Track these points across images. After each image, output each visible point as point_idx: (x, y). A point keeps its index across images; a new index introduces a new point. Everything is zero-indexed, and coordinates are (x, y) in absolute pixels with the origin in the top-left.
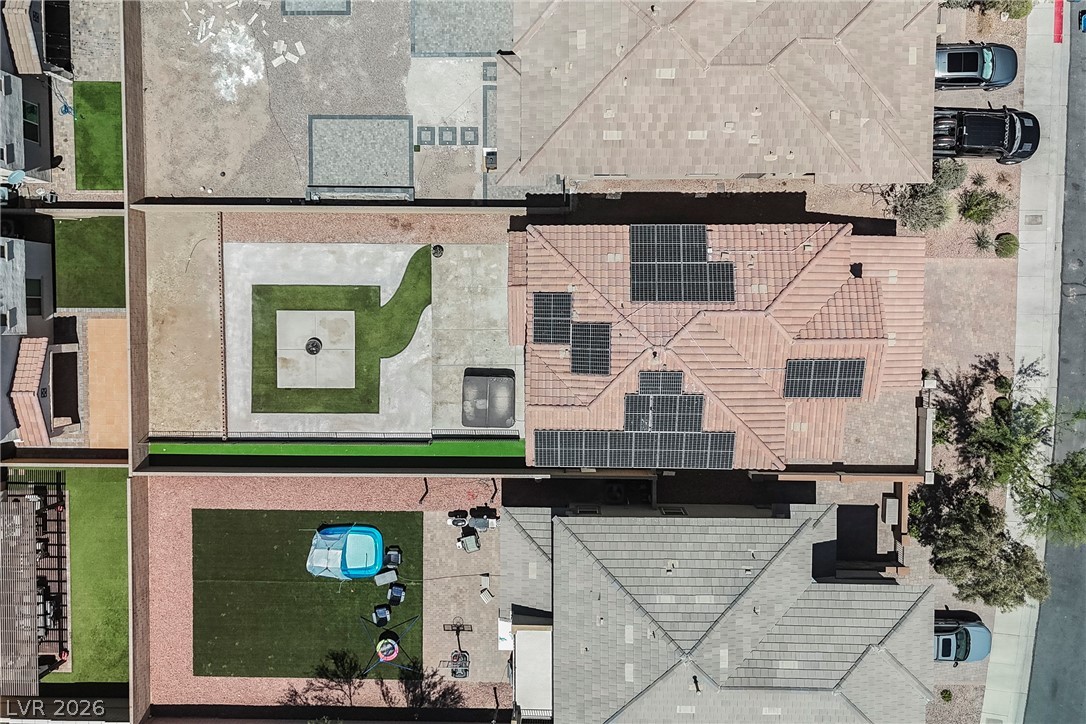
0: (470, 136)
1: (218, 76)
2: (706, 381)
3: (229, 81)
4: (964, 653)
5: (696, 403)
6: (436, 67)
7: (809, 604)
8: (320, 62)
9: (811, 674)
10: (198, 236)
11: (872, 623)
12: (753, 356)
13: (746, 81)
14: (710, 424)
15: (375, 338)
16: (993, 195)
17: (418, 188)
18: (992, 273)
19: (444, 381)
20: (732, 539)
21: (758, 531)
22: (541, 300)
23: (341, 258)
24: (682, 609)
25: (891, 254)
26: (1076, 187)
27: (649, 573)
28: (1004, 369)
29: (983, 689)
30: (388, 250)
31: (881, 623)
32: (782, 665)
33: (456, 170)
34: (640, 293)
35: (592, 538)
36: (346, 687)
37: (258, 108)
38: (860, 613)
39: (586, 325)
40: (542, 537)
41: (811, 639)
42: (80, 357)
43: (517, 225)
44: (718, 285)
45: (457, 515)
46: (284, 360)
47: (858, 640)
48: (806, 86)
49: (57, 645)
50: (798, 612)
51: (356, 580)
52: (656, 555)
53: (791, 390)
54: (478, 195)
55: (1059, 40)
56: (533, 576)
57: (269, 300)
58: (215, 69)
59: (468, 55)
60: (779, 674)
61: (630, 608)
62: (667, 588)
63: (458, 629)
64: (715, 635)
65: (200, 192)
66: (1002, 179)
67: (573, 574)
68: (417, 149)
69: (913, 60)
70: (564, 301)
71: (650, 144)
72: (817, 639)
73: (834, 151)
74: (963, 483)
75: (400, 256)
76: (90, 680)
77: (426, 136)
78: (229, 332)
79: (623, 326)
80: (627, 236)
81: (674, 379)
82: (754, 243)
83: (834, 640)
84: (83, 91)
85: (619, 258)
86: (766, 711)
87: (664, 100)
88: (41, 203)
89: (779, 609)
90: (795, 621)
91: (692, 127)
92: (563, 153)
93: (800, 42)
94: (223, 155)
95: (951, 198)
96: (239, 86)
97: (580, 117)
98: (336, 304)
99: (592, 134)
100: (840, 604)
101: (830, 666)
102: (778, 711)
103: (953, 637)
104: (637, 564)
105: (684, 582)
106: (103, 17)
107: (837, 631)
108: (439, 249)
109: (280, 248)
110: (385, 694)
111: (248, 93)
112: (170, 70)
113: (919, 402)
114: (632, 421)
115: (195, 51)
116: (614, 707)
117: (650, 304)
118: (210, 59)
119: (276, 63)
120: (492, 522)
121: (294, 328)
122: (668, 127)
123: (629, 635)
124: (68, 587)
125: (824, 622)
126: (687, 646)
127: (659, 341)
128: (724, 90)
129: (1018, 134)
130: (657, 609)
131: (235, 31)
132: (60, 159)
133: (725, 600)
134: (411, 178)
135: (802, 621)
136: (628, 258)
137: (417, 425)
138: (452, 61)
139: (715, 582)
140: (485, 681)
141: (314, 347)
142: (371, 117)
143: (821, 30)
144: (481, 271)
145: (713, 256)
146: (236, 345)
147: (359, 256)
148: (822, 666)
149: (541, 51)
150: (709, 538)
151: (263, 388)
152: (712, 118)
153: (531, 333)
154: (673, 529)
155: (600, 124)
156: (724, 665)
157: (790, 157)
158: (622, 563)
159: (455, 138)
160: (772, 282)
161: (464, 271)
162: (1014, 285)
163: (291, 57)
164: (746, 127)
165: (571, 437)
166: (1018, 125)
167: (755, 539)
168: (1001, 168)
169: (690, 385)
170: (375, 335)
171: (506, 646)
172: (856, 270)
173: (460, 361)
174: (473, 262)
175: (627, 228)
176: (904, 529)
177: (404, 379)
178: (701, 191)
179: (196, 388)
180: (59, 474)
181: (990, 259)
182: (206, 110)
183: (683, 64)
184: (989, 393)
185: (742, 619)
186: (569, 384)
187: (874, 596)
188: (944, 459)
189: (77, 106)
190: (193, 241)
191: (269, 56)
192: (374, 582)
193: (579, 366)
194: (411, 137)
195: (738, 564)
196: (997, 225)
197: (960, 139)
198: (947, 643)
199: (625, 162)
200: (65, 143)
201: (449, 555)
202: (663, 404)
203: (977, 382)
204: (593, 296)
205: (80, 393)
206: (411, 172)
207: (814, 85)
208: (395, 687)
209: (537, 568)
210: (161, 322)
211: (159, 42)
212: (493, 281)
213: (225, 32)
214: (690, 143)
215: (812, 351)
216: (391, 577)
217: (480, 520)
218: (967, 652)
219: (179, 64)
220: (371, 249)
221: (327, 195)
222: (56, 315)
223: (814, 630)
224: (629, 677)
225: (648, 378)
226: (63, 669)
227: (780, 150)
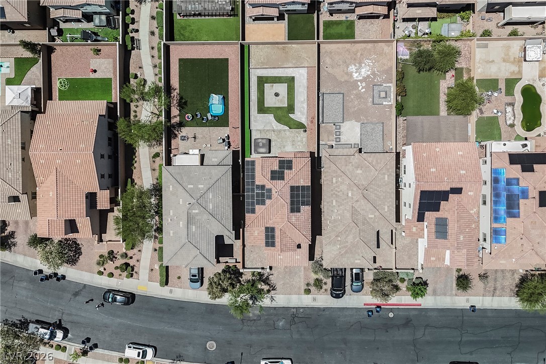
0: (338, 140)
1: (355, 66)
2: (269, 206)
3: (354, 69)
4: (192, 281)
5: (263, 203)
6: (358, 130)
7: (210, 234)
8: (359, 96)
9: (191, 234)
10: (309, 60)
11: (205, 250)
12: (276, 218)
13: (348, 215)
14: (257, 207)
15: (279, 113)
16: (321, 288)
17: (323, 125)
18: (299, 288)
19: (267, 133)
20: (227, 214)
21: (229, 220)
22: (290, 162)
23: (302, 102)
24: (208, 200)
25: (304, 257)
26: (324, 310)
27: (217, 191)
28: (272, 292)
29: (181, 288)
30: (305, 116)
31: (205, 253)
32: (194, 227)
33: (328, 137)
34: (292, 188)
35: (226, 176)
36: (177, 105)
37: (346, 78)
38: (207, 247)
39: (284, 174)
40: (225, 162)
41: (201, 234)
42: (273, 21)
43: (312, 154)
44: (295, 208)
45: (228, 137)
46: (273, 86)
47: (201, 247)
48: (347, 231)
49: (185, 14)
50: (207, 231)
51: (209, 107)
52: (222, 193)
53: (267, 229)
54: (321, 142)
55: (365, 305)
56: (213, 160)
57: (290, 81)
58: (357, 65)
59: (361, 139)
60: (191, 226)
61: (208, 186)
62: (213, 196)
63: (195, 138)
64: (202, 209)
65: (321, 61)
66: (326, 290)
67: (216, 171)
68: (334, 125)
69: (356, 261)
70: (290, 168)
71: (332, 190)
72: (201, 236)
73: (330, 238)
74: (240, 282)
75: (304, 120)
76: (175, 24)
77: (338, 127)
78: (281, 69)
79: (284, 184)
80: (308, 185)
81: (270, 197)
82: (306, 218)
83: (201, 240)
84: (352, 22)
85: (302, 183)
86: (181, 223)
87: (343, 194)
88: (319, 10)
89: (208, 226)
90: (205, 230)
91: (336, 201)
92: (330, 167)
93: (358, 229)
94: (333, 67)
95: (320, 276)
96: (352, 72)
97: (339, 171)
98: (289, 101)
99: (335, 175)
100: (210, 242)
101: (194, 240)
102: (181, 226)
103: (197, 277)
104: (220, 188)
105: (215, 201)
106: (374, 29)
107: (203, 241)
108: (305, 131)
109: (306, 85)
110: (175, 117)
111: (350, 75)
112: (357, 51)
113: (263, 268)
114: (258, 187)
115: (363, 59)
116: (181, 182)
117: (289, 191)
118: (360, 63)
119: (359, 83)
120: (227, 148)
121: (282, 88)
122: (336, 195)
123: (200, 186)
124: (203, 18)
125: (205, 238)
126: (199, 201)
127: (280, 193)
128: (346, 209)
129: (338, 293)
130: (208, 194)
131: (368, 71)
132: (332, 16)
133: (211, 211)
134: (326, 123)
135: (205, 233)
136: (302, 185)
137: (254, 125)
138: (359, 134)
139: (216, 209)
140: (180, 146)
141: (277, 95)
142: (343, 111)
143: (362, 234)
144: (299, 143)
145: (302, 208)
146: (277, 71)
147: (303, 108)
148: (194, 237)
149: (357, 161)
150: (227, 207)
151: (264, 79)
152: (339, 206)
153: (282, 159)
154: (229, 198)
155: (337, 177)
156: (194, 211)
157: (329, 227)
158: (220, 184)
159: (337, 135)
160: (295, 223)
161: (299, 139)
162: (296, 294)
163: (361, 87)
164: (336, 215)
165: (253, 170)
166: (340, 292)
167: (227, 219)
168: (329, 289)
169: (268, 202)
170: (280, 112)
171: (191, 152)
172: (299, 246)
173: (273, 137)
174: (302, 141)
175: (310, 185)
176: (227, 264)
177: (268, 121)
178: (322, 206)
179: (264, 59)
180: (237, 15)
181: (304, 287)
182: (346, 62)
183: (352, 198)
184: (266, 288)
185: (206, 216)
186: (268, 169)
187: (212, 251)
188: (247, 275)
189: (348, 21)
190: (307, 59)
191: (361, 81)
192: (208, 113)
193: (273, 172)
194: (338, 123)
195: (220, 215)
196: (313, 289)
197: (336, 276)
198: (195, 276)
199: (327, 184)
200: (336, 17)
201: (216, 135)
202: (263, 195)
203: (269, 285)
204: (292, 176)
205: (262, 21)
206: (327, 123)
207: (347, 233)
208: (177, 120)
209: (215, 161)
210: (284, 49)
211: (365, 48)
212: (296, 147)
213: (368, 68)
214: (333, 201)
215: (277, 233)
216: (210, 118)
217: (227, 144)
218: (193, 282)
219: (359, 54)
220: (305, 111)
221: (321, 99)
222: (285, 14)
223: (203, 235)
224: (189, 186)
225: (270, 190)
226: (178, 16)
227: (330, 224)
